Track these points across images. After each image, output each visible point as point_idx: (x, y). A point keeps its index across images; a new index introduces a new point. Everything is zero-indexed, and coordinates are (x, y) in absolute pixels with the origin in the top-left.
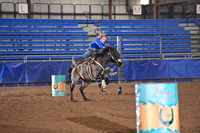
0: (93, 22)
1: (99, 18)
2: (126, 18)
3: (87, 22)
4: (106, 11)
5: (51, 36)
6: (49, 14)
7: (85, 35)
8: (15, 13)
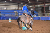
0: (16, 11)
1: (17, 10)
2: (21, 10)
3: (15, 11)
4: (18, 9)
5: (9, 12)
6: (9, 9)
7: (14, 13)
8: (4, 9)
